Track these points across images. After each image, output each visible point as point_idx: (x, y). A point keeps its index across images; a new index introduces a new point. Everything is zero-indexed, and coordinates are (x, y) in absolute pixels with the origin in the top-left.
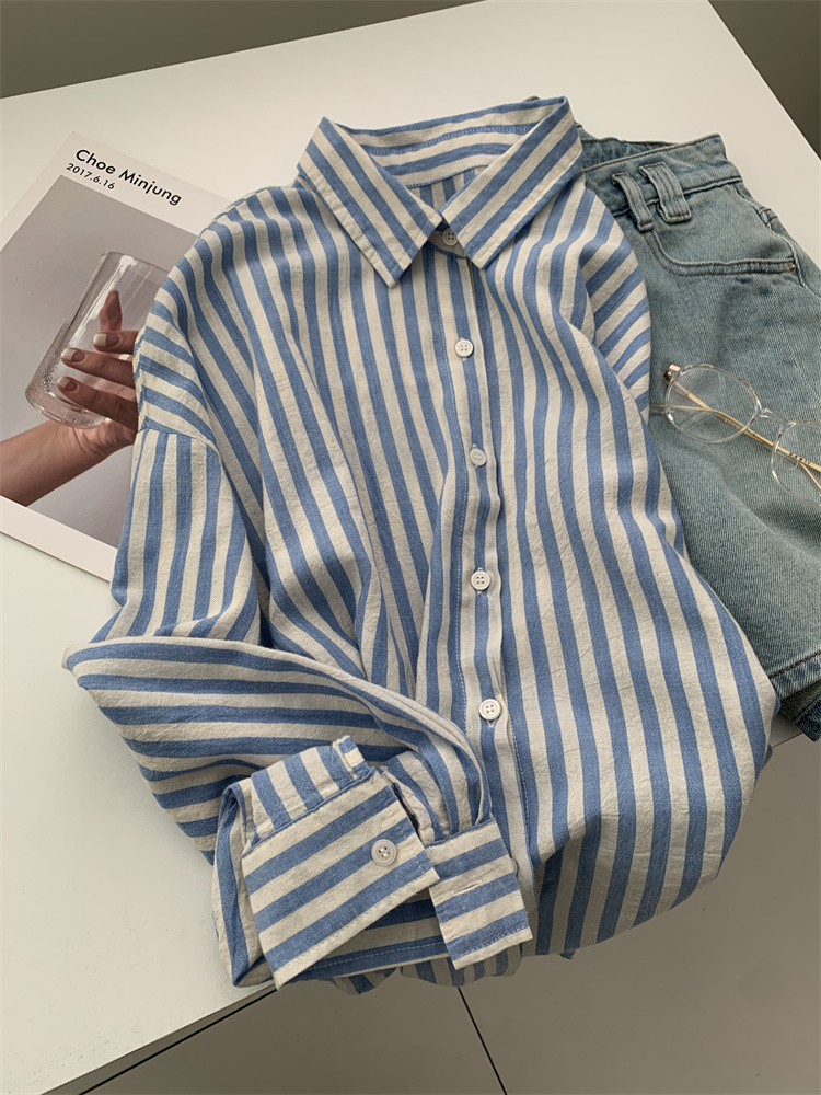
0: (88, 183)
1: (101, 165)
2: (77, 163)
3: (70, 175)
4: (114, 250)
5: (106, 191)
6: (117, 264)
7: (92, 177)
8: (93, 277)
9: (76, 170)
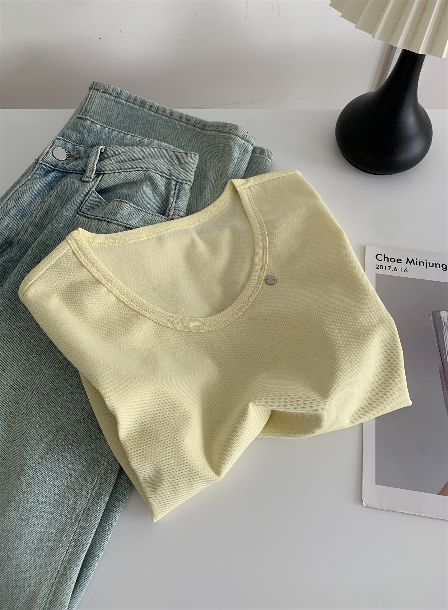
0: (392, 273)
1: (393, 260)
2: (380, 263)
3: (380, 271)
4: (433, 311)
5: (404, 275)
6: (440, 318)
7: (393, 268)
8: (434, 331)
9: (381, 267)
